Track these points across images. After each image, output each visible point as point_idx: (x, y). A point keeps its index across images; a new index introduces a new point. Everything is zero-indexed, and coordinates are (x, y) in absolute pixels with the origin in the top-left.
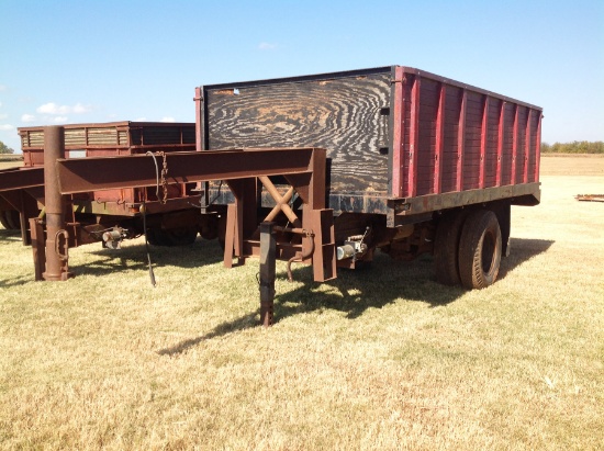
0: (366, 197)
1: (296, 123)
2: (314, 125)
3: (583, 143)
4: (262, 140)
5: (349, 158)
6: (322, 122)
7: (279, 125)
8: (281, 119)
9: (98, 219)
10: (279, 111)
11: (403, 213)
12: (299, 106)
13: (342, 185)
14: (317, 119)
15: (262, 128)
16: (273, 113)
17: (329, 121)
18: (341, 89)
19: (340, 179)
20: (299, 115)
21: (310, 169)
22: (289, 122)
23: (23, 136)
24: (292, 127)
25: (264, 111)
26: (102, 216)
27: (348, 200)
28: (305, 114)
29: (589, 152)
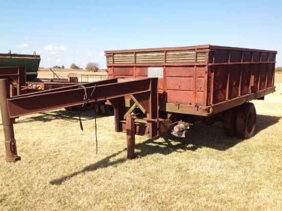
9: (169, 115)
23: (108, 57)
26: (173, 114)
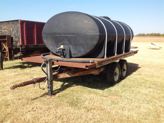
0: (18, 45)
1: (8, 30)
2: (10, 31)
3: (154, 34)
4: (3, 33)
5: (15, 37)
6: (11, 30)
7: (6, 30)
8: (6, 29)
10: (5, 28)
11: (23, 48)
12: (8, 27)
13: (15, 42)
14: (11, 29)
15: (3, 31)
16: (4, 28)
17: (12, 30)
18: (14, 24)
19: (14, 41)
20: (8, 28)
21: (6, 39)
22: (7, 30)
24: (7, 31)
25: (3, 28)
27: (15, 45)
28: (9, 28)
29: (156, 36)
